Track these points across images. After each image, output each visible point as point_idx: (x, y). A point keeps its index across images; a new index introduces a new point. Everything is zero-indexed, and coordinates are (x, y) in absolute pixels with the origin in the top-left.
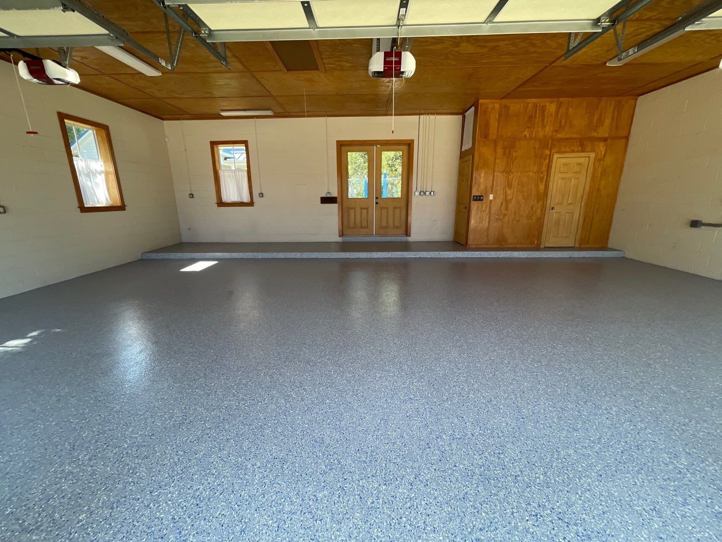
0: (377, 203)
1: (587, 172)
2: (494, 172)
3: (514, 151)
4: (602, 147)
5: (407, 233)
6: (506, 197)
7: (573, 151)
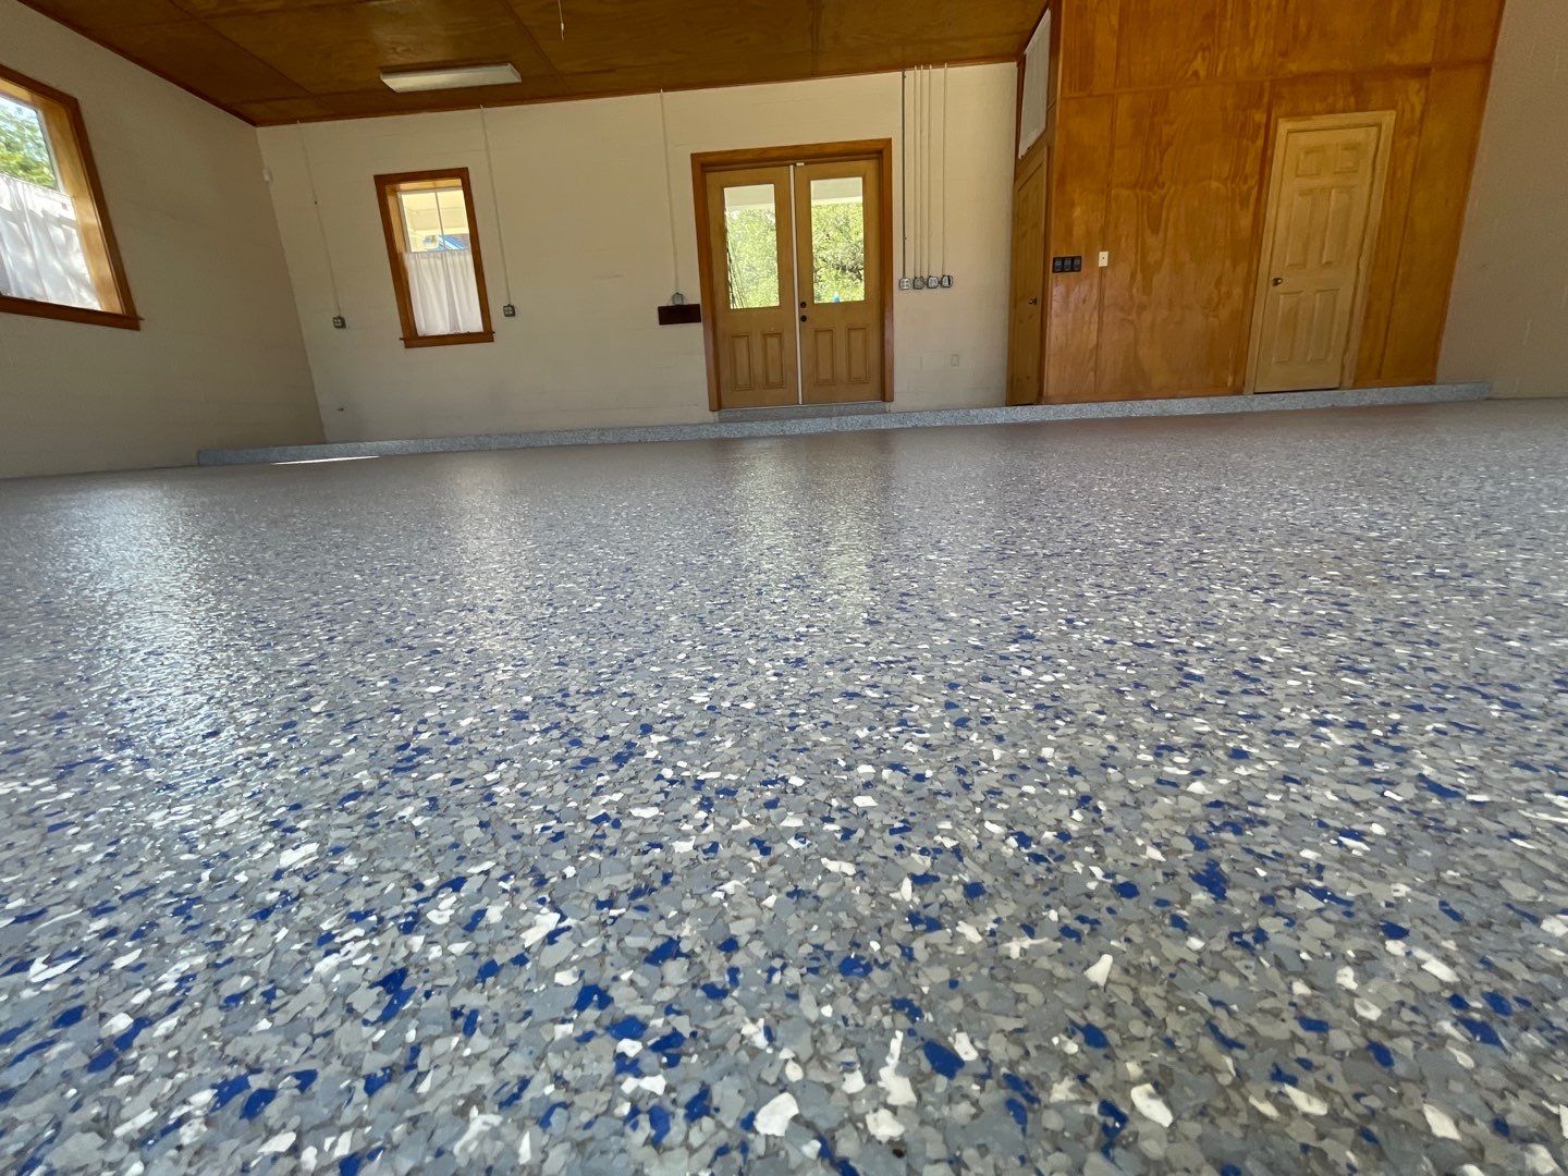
0: (803, 319)
1: (1374, 169)
2: (1109, 186)
3: (1167, 121)
4: (1414, 93)
5: (885, 394)
6: (1144, 257)
7: (1332, 111)
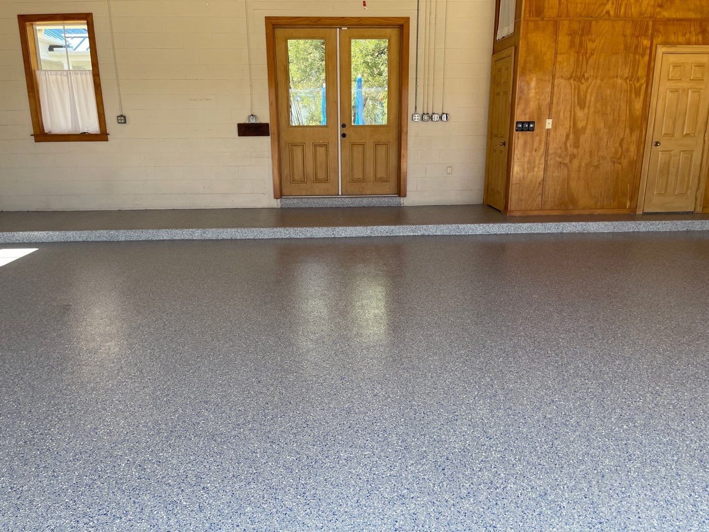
0: (344, 135)
2: (553, 77)
3: (590, 40)
5: (400, 191)
6: (575, 124)
7: (689, 43)
